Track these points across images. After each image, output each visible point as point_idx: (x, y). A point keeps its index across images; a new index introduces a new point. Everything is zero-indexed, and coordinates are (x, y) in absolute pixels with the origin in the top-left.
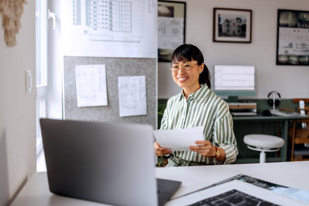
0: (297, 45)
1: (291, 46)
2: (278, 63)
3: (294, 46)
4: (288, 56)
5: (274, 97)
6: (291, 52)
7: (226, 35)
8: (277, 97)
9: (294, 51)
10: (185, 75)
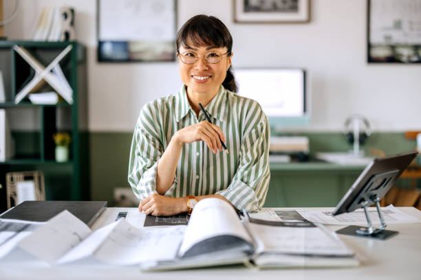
0: (411, 23)
1: (398, 25)
2: (371, 60)
3: (405, 26)
4: (393, 47)
5: (357, 128)
6: (398, 37)
7: (257, 9)
9: (406, 35)
10: (208, 73)
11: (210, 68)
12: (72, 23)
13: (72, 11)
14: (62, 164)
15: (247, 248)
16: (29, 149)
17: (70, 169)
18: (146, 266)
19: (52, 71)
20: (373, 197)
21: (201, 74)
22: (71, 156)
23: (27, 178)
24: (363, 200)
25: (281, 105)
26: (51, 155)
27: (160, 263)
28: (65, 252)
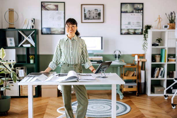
1: (129, 23)
2: (121, 34)
3: (132, 23)
4: (128, 30)
5: (117, 53)
8: (119, 53)
9: (132, 26)
10: (72, 30)
11: (73, 29)
12: (34, 23)
13: (34, 19)
14: (32, 64)
15: (77, 78)
16: (21, 60)
17: (34, 66)
18: (60, 82)
19: (29, 38)
20: (103, 70)
21: (71, 31)
22: (34, 62)
23: (22, 69)
24: (101, 71)
25: (95, 47)
26: (29, 62)
27: (62, 81)
28: (46, 80)
